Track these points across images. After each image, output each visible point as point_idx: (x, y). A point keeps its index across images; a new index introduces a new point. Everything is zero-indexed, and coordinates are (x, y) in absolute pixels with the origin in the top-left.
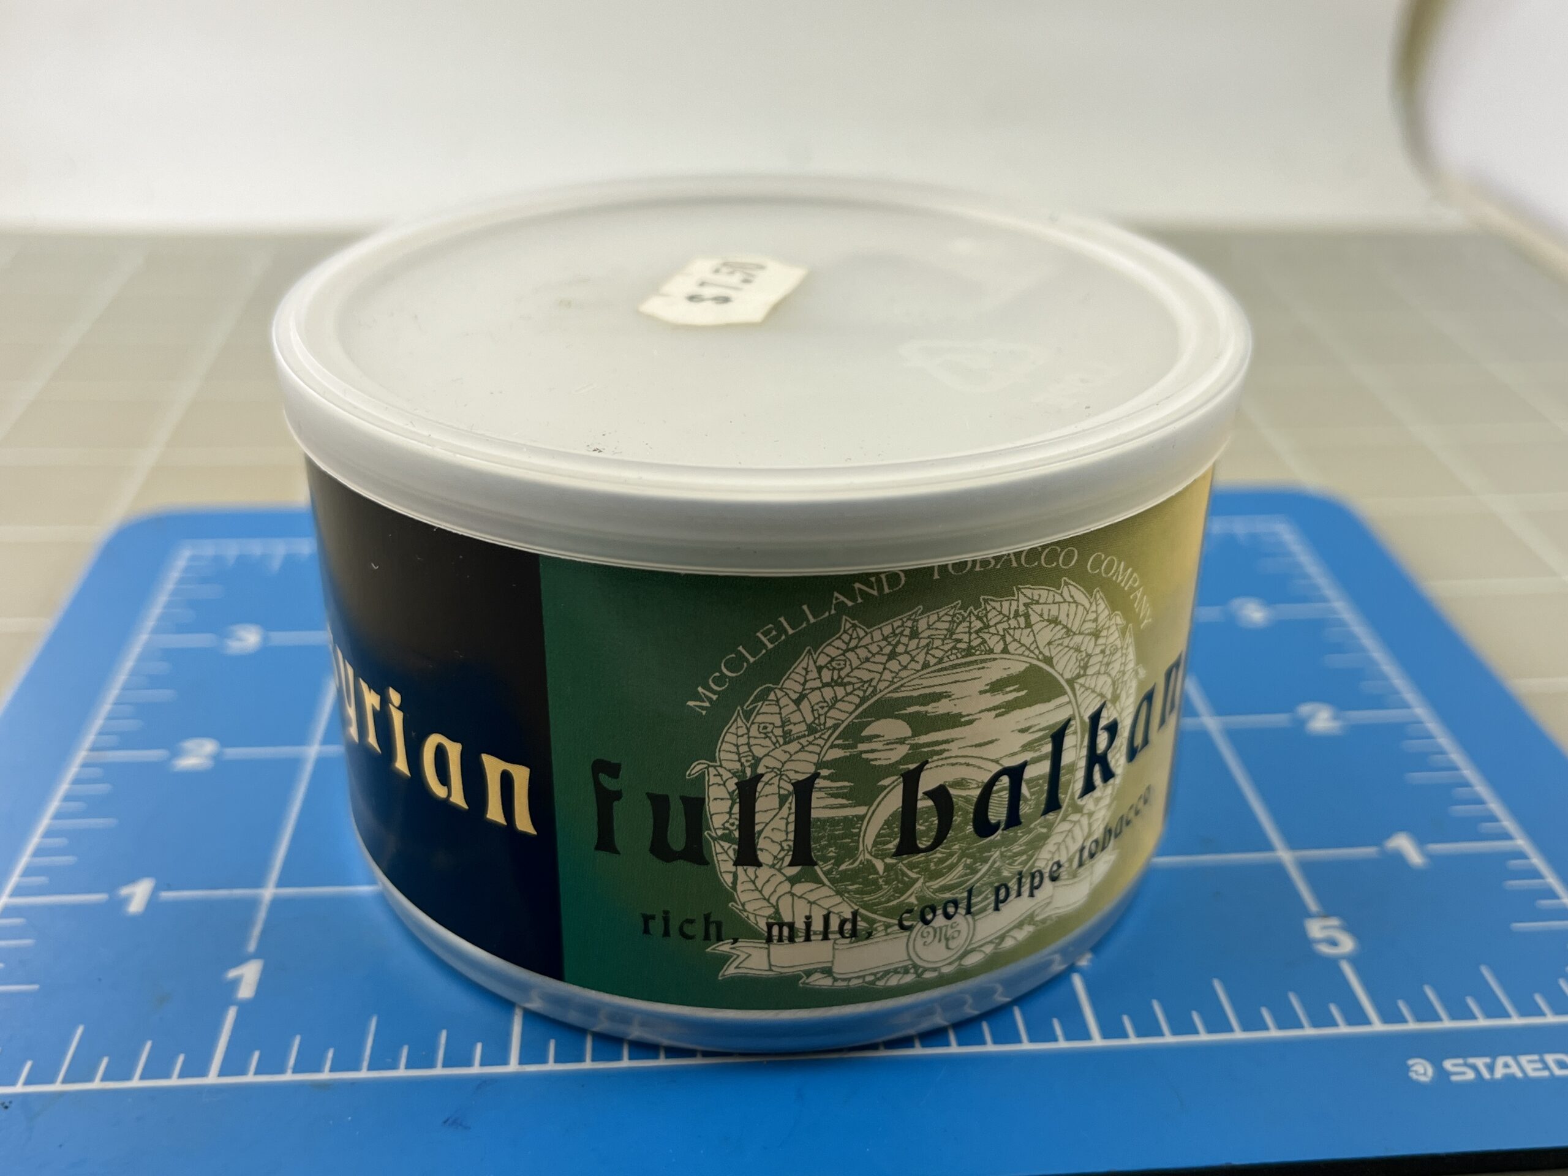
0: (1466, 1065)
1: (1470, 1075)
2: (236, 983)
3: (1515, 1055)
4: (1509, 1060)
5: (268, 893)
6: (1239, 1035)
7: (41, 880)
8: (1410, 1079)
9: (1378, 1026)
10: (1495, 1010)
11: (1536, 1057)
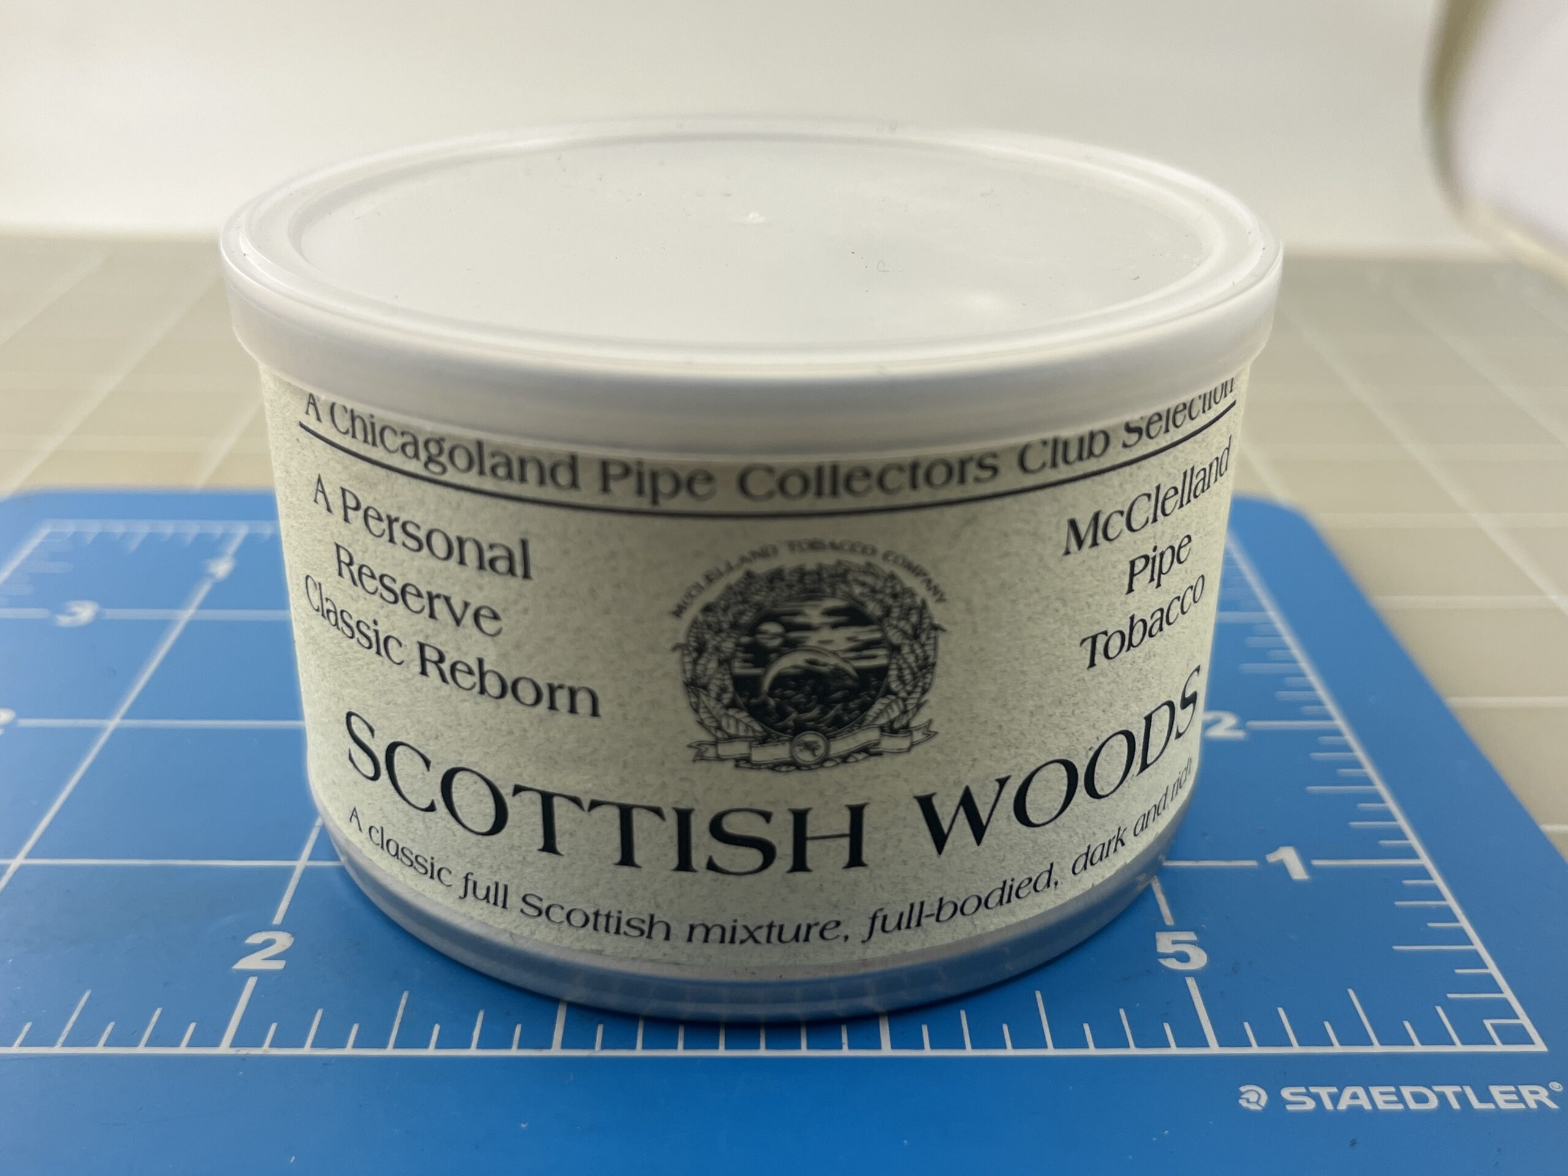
0: (1309, 1094)
1: (1310, 1105)
3: (1365, 1085)
4: (1360, 1091)
5: (16, 863)
6: (1051, 1051)
8: (1240, 1106)
9: (1214, 1048)
10: (1353, 1034)
11: (1392, 1089)
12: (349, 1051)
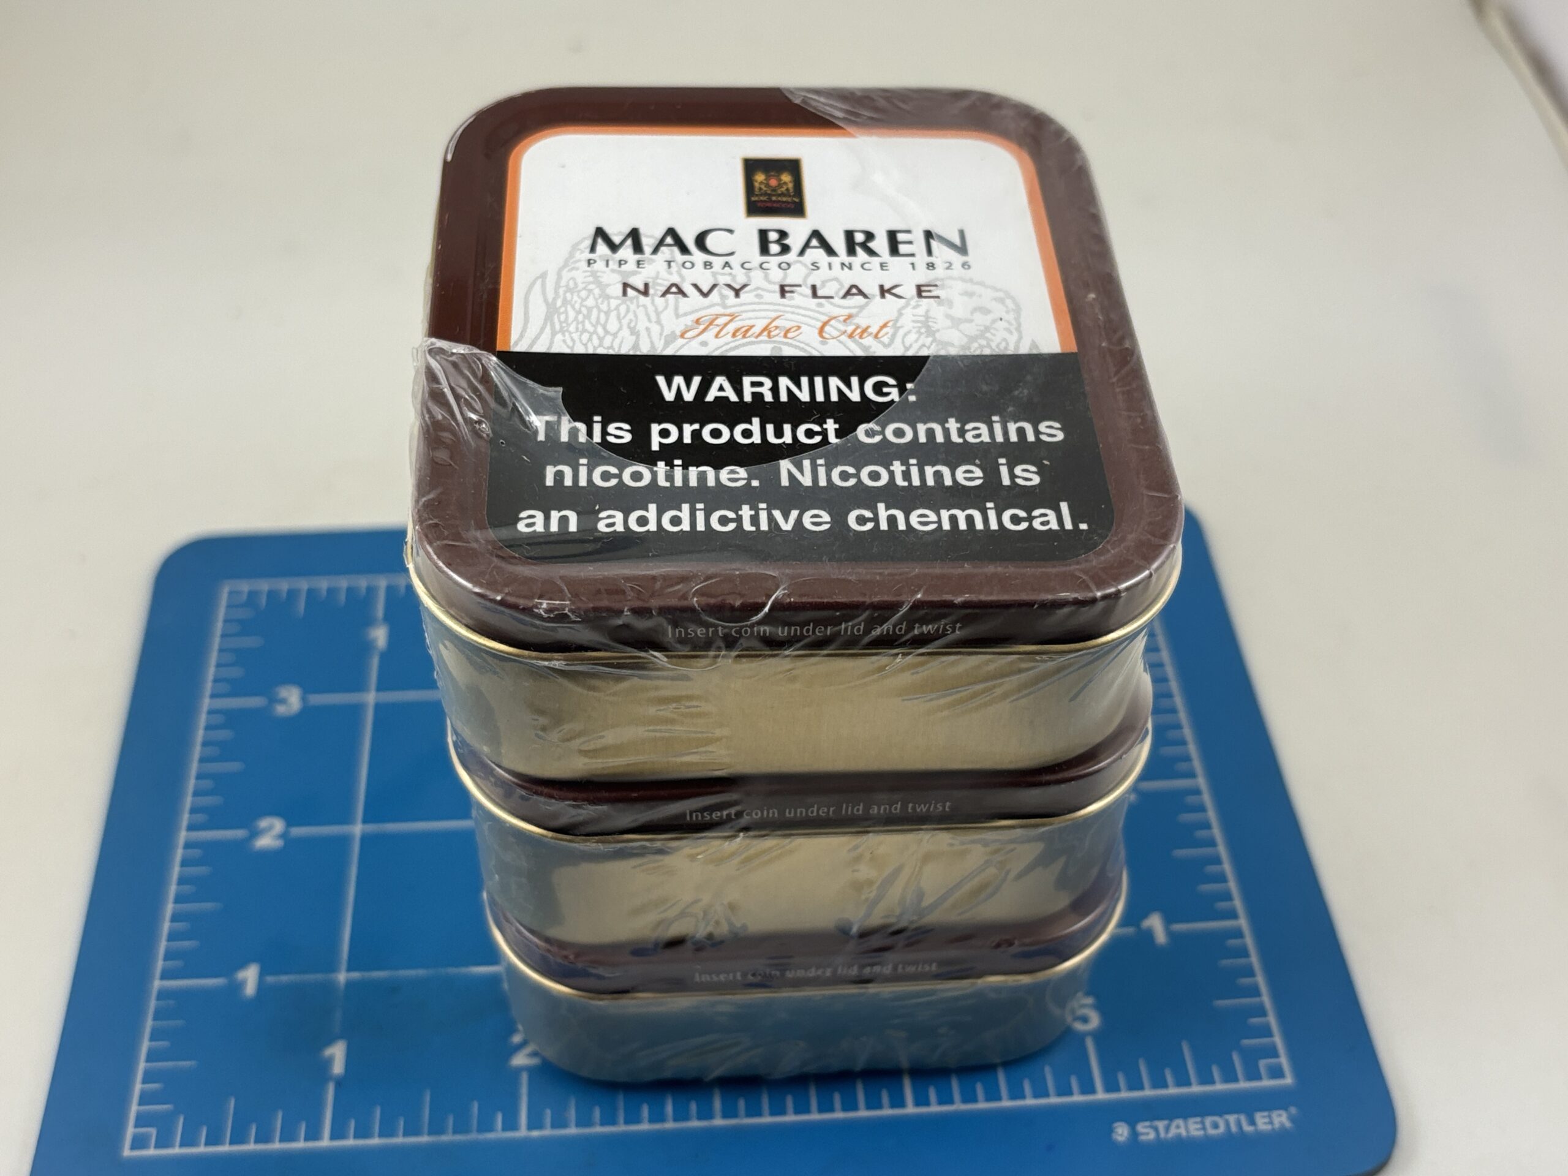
0: (1151, 1127)
1: (1152, 1136)
2: (330, 1061)
3: (1185, 1117)
4: (1180, 1122)
5: (342, 977)
6: (1006, 1103)
7: (178, 963)
8: (1113, 1138)
9: (1101, 1095)
10: (1183, 1080)
11: (1198, 1119)
12: (599, 1129)
